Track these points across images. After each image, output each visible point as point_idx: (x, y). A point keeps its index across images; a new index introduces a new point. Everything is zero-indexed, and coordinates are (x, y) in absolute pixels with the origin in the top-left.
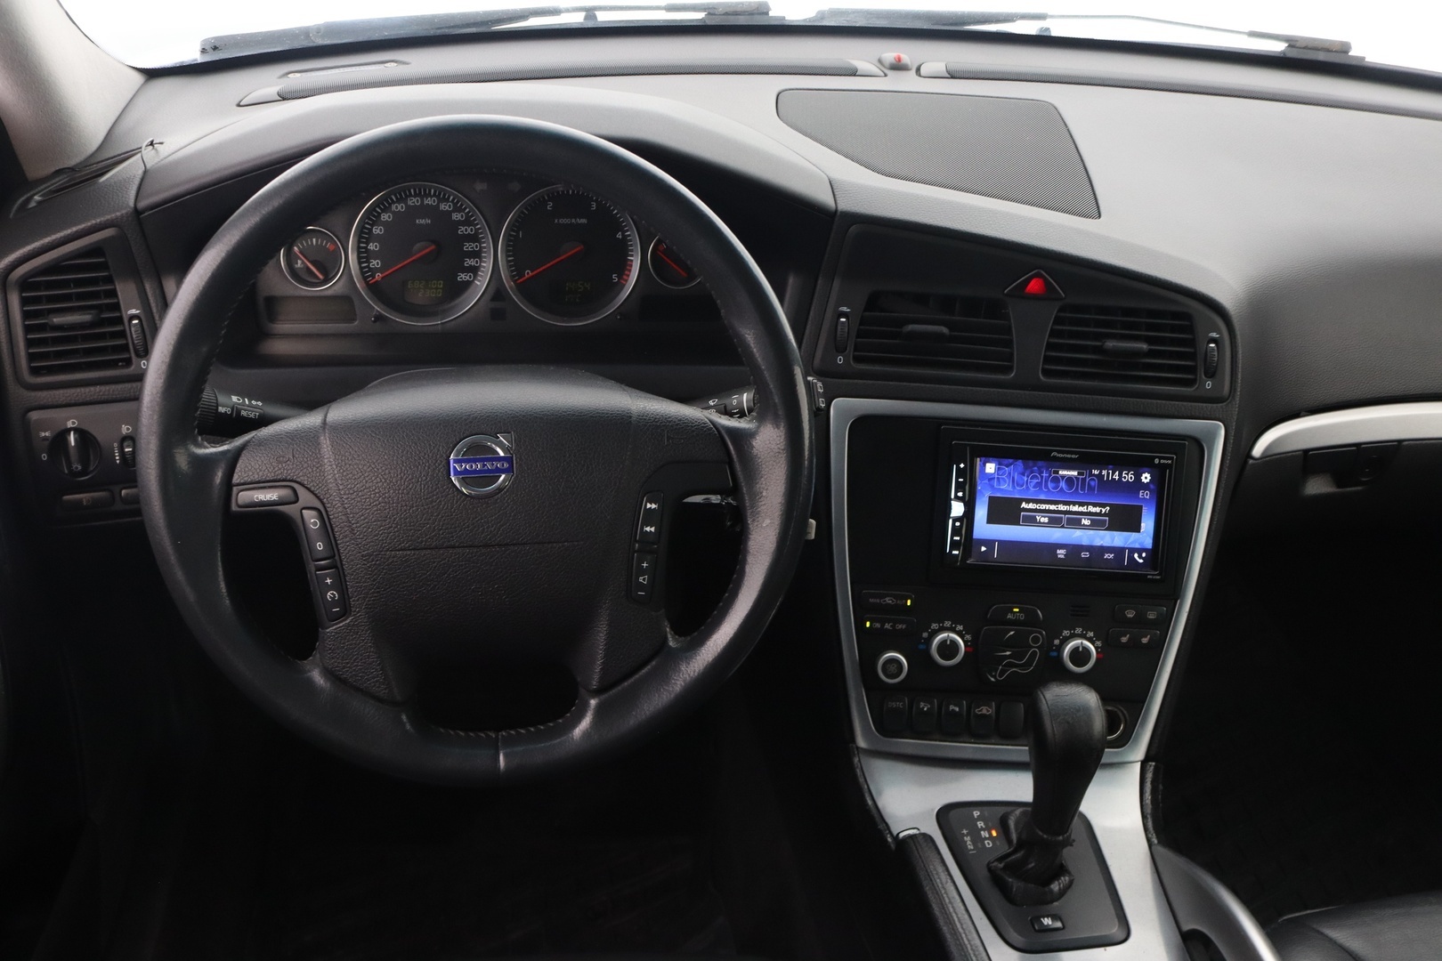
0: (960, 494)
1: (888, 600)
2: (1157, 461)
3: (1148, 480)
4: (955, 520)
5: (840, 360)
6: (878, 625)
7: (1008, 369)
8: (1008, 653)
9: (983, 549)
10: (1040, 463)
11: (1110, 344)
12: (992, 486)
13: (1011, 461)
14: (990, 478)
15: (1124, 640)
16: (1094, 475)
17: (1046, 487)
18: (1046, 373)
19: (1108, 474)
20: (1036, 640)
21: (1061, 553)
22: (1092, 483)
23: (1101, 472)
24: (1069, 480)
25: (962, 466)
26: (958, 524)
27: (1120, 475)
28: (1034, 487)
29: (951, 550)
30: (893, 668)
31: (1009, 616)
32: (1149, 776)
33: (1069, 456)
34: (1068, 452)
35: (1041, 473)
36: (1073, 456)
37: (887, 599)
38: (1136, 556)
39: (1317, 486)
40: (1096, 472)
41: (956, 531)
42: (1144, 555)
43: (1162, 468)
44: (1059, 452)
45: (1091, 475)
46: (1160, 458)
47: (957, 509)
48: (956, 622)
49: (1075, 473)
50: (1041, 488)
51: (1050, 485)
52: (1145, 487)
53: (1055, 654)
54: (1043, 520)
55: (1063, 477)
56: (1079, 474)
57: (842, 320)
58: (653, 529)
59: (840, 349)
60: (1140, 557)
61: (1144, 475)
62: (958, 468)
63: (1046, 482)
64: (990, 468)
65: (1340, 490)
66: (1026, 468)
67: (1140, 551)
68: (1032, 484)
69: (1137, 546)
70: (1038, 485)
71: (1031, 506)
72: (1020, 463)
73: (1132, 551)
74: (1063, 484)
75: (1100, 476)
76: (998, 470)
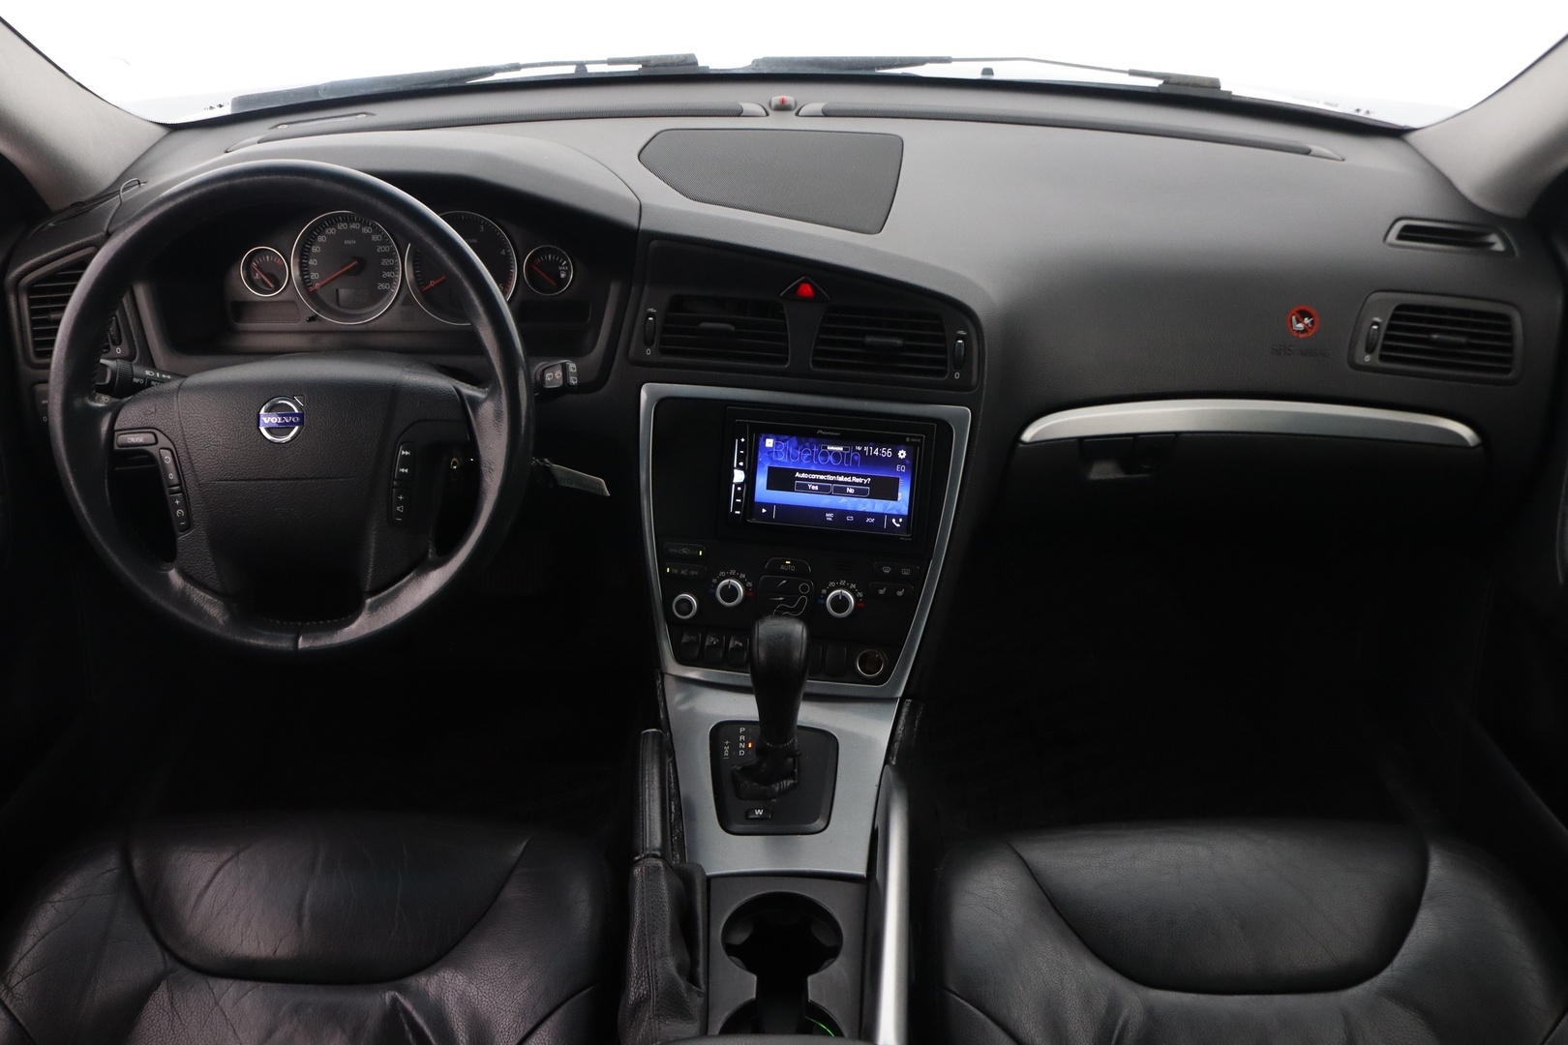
0: (741, 464)
1: (684, 551)
2: (908, 440)
3: (904, 457)
4: (737, 485)
5: (649, 352)
6: (676, 571)
7: (784, 361)
8: (781, 599)
9: (764, 511)
10: (811, 440)
11: (869, 339)
12: (771, 459)
13: (787, 437)
14: (769, 451)
15: (882, 592)
16: (857, 451)
17: (817, 460)
18: (817, 364)
19: (869, 450)
20: (804, 588)
21: (829, 516)
22: (856, 458)
23: (863, 449)
24: (836, 454)
25: (743, 440)
26: (739, 489)
27: (880, 452)
28: (807, 460)
29: (734, 510)
30: (684, 606)
31: (782, 567)
32: (905, 710)
33: (832, 434)
34: (831, 431)
35: (812, 448)
36: (837, 434)
37: (683, 550)
38: (894, 520)
39: (1102, 471)
40: (859, 448)
41: (738, 495)
42: (901, 520)
43: (915, 445)
44: (823, 430)
45: (854, 450)
46: (911, 437)
47: (739, 476)
48: (737, 571)
49: (841, 449)
50: (812, 461)
51: (819, 458)
52: (902, 462)
53: (819, 600)
54: (813, 487)
55: (831, 452)
56: (844, 449)
57: (651, 319)
58: (406, 471)
59: (648, 344)
60: (897, 522)
61: (901, 452)
62: (740, 442)
63: (817, 456)
64: (769, 443)
65: (1128, 476)
66: (799, 443)
67: (897, 517)
68: (805, 457)
69: (895, 512)
70: (810, 458)
71: (804, 475)
72: (794, 439)
73: (890, 516)
74: (830, 458)
75: (862, 452)
76: (776, 444)
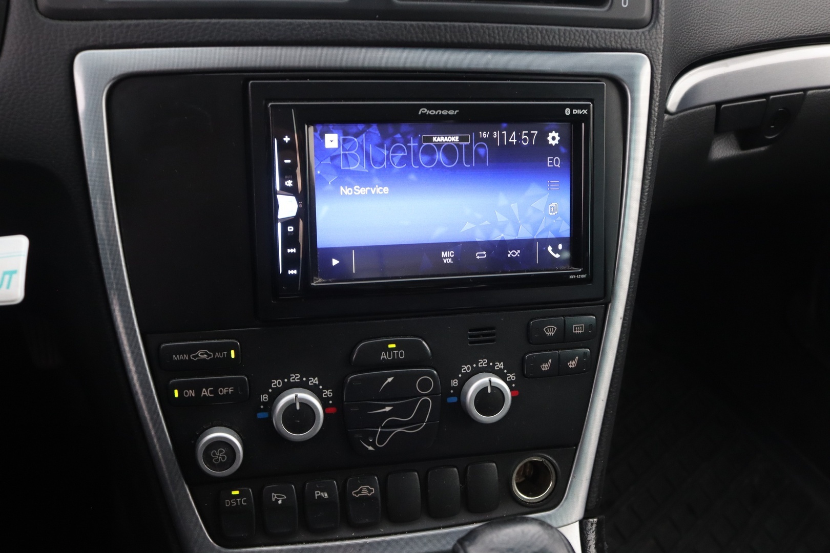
0: (289, 183)
1: (202, 355)
2: (568, 112)
3: (556, 142)
4: (287, 222)
6: (191, 393)
8: (388, 409)
9: (335, 262)
10: (405, 127)
12: (337, 168)
13: (361, 127)
14: (333, 156)
15: (545, 367)
16: (483, 139)
17: (417, 162)
19: (502, 136)
20: (425, 385)
21: (447, 256)
22: (482, 151)
23: (491, 135)
24: (449, 150)
25: (287, 139)
26: (291, 229)
27: (518, 137)
28: (400, 164)
29: (285, 269)
30: (220, 455)
31: (384, 356)
32: (592, 537)
33: (445, 112)
34: (442, 107)
35: (407, 142)
36: (451, 112)
37: (199, 353)
38: (550, 249)
39: (722, 150)
40: (485, 135)
41: (290, 240)
42: (560, 247)
43: (576, 121)
44: (429, 107)
45: (478, 139)
46: (572, 107)
47: (287, 206)
48: (307, 374)
49: (455, 139)
50: (409, 165)
51: (422, 159)
52: (553, 150)
53: (454, 399)
55: (439, 145)
56: (461, 139)
60: (556, 250)
61: (551, 135)
62: (281, 144)
63: (416, 155)
64: (332, 140)
65: (745, 152)
66: (384, 136)
67: (554, 242)
68: (396, 160)
69: (550, 235)
70: (405, 160)
72: (374, 129)
73: (545, 242)
74: (440, 156)
75: (491, 140)
76: (343, 142)
